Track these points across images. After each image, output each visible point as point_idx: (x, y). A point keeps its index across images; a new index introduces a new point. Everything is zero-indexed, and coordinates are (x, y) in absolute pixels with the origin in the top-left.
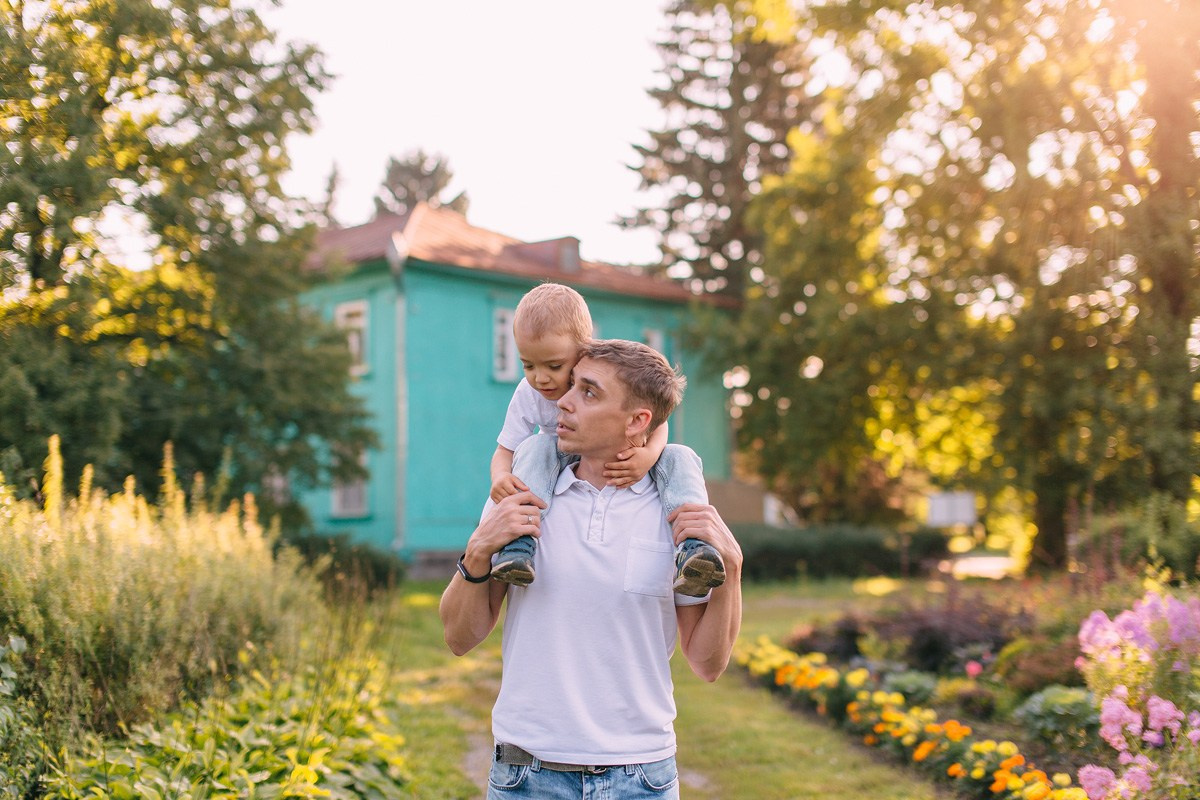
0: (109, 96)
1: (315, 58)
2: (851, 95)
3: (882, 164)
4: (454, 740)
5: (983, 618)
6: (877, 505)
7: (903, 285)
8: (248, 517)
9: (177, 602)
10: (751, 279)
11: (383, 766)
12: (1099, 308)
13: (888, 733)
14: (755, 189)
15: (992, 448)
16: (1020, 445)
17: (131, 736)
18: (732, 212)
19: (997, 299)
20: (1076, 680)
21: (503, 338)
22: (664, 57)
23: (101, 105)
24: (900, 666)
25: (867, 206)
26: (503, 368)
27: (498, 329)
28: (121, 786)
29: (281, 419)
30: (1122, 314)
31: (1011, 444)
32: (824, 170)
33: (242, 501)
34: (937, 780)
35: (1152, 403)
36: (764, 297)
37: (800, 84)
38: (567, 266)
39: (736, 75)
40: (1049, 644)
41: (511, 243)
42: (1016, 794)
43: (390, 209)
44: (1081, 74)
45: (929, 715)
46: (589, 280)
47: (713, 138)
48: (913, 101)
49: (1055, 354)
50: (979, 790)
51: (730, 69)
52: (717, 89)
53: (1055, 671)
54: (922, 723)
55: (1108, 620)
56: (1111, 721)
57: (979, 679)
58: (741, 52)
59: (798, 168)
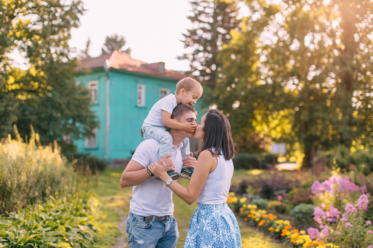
0: (15, 14)
1: (81, 4)
2: (250, 19)
3: (259, 42)
4: (116, 218)
5: (285, 182)
6: (256, 147)
7: (265, 79)
8: (55, 147)
9: (26, 174)
10: (218, 76)
11: (90, 226)
12: (326, 88)
13: (251, 217)
14: (220, 48)
15: (291, 130)
16: (300, 129)
17: (10, 216)
18: (213, 56)
19: (294, 84)
20: (310, 202)
21: (140, 93)
22: (193, 7)
23: (12, 17)
24: (257, 197)
25: (254, 54)
26: (140, 103)
27: (138, 90)
29: (68, 118)
30: (332, 89)
31: (297, 129)
32: (241, 43)
33: (53, 142)
34: (264, 232)
35: (340, 117)
36: (222, 82)
37: (235, 16)
38: (161, 71)
39: (215, 13)
40: (302, 190)
41: (143, 64)
42: (288, 237)
43: (106, 52)
44: (321, 15)
45: (264, 212)
46: (168, 76)
47: (207, 32)
48: (269, 22)
49: (311, 101)
50: (278, 235)
51: (213, 10)
52: (209, 17)
53: (304, 199)
54: (262, 214)
55: (320, 183)
56: (317, 214)
57: (281, 201)
58: (217, 5)
59: (233, 42)
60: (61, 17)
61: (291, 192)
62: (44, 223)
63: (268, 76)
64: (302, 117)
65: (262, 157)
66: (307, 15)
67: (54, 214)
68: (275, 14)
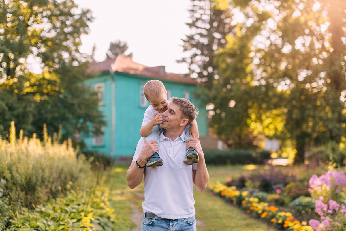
0: (29, 23)
1: (90, 13)
2: (244, 25)
3: (253, 45)
4: (129, 211)
5: (282, 177)
6: (250, 144)
7: (259, 80)
8: (69, 146)
9: (49, 170)
10: (214, 78)
11: (109, 218)
12: (315, 88)
13: (253, 210)
14: (216, 52)
15: (284, 128)
16: (292, 127)
17: (36, 209)
18: (210, 59)
19: (286, 84)
20: (308, 195)
22: (190, 14)
23: (27, 26)
24: (257, 190)
25: (248, 57)
26: (143, 103)
27: (141, 92)
28: (34, 223)
29: (79, 117)
30: (322, 89)
31: (289, 127)
32: (236, 47)
34: (268, 223)
35: (330, 115)
36: (218, 84)
37: (229, 22)
38: (162, 74)
39: (211, 19)
40: (300, 185)
41: (145, 67)
42: (291, 228)
43: (110, 57)
44: (310, 20)
45: (266, 204)
46: (168, 78)
47: (204, 37)
48: (262, 27)
49: (302, 101)
50: (280, 226)
51: (209, 17)
52: (206, 22)
53: (303, 192)
54: (264, 207)
55: (318, 178)
56: (318, 207)
57: (280, 194)
58: (213, 12)
59: (229, 46)
60: (72, 25)
61: (288, 186)
62: (70, 215)
63: (262, 78)
64: (294, 116)
65: (256, 153)
66: (297, 20)
67: (77, 207)
68: (267, 19)
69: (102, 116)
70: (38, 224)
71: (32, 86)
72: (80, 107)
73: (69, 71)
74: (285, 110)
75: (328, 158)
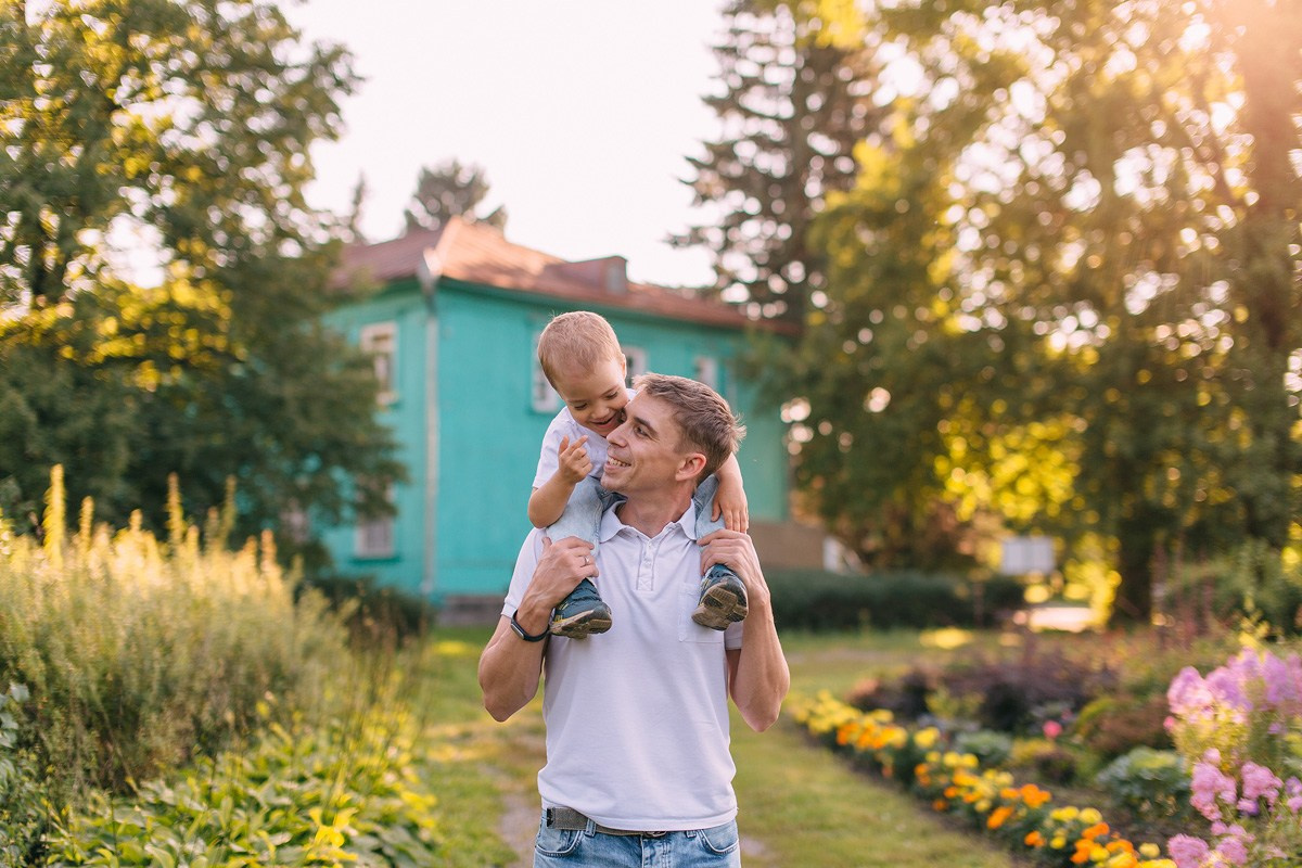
0: (119, 98)
1: (343, 59)
2: (923, 105)
3: (956, 181)
4: (488, 801)
5: (1062, 675)
6: (946, 550)
7: (978, 312)
8: (266, 557)
9: (191, 648)
10: (812, 304)
11: (413, 828)
12: (1190, 339)
13: (960, 798)
14: (818, 207)
15: (1072, 490)
16: (1103, 487)
17: (141, 793)
18: (793, 231)
19: (1079, 328)
20: (1164, 743)
22: (720, 62)
23: (110, 107)
24: (973, 726)
25: (939, 226)
26: (543, 398)
28: (131, 847)
29: (302, 450)
30: (1215, 346)
31: (1093, 486)
32: (893, 187)
33: (259, 539)
34: (1013, 850)
35: (1246, 442)
36: (827, 324)
37: (866, 93)
38: (614, 287)
39: (798, 82)
40: (1134, 703)
41: (552, 262)
43: (421, 223)
44: (1173, 85)
45: (1005, 779)
46: (637, 303)
47: (774, 150)
48: (991, 113)
51: (792, 75)
52: (778, 95)
53: (1143, 733)
55: (1201, 678)
56: (1203, 788)
57: (1058, 740)
58: (805, 57)
59: (865, 184)
60: (275, 104)
61: (1090, 709)
62: (267, 818)
63: (991, 302)
64: (1111, 447)
65: (970, 584)
66: (1123, 84)
67: (293, 786)
68: (1010, 84)
69: (391, 447)
70: (149, 849)
71: (125, 332)
72: (305, 412)
73: (266, 276)
74: (1079, 425)
75: (1238, 603)
